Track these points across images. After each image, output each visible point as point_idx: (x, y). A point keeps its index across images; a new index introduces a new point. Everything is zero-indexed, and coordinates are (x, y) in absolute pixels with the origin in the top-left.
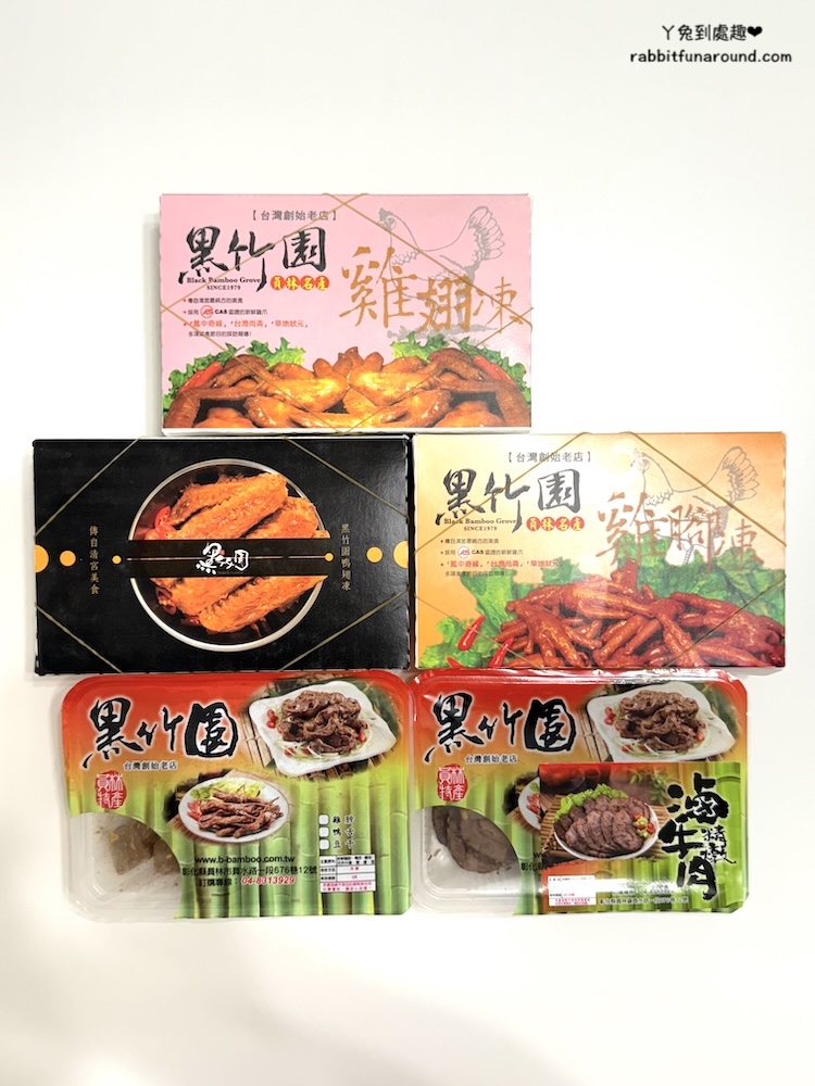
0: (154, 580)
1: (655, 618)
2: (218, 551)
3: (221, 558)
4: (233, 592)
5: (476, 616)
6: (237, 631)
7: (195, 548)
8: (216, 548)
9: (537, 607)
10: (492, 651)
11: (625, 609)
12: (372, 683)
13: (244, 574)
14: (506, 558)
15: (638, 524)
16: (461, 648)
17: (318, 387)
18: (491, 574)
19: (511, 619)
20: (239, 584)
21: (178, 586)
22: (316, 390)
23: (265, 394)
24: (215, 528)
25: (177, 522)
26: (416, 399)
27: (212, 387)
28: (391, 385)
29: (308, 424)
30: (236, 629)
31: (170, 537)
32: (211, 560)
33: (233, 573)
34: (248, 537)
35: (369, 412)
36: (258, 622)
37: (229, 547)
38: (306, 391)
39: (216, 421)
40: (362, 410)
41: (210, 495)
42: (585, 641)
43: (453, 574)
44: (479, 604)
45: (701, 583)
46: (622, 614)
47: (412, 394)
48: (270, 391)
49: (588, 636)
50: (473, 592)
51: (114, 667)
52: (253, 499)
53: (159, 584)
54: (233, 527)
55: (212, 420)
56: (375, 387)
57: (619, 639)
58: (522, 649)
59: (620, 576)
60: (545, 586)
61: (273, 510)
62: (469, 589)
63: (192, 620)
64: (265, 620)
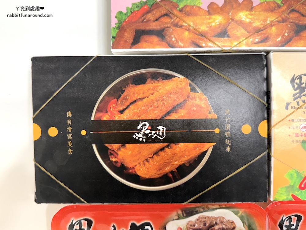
0: (107, 145)
2: (147, 127)
3: (148, 131)
4: (156, 153)
6: (159, 178)
7: (132, 125)
8: (145, 125)
12: (243, 210)
13: (164, 141)
16: (300, 188)
17: (211, 20)
20: (160, 148)
21: (122, 149)
22: (209, 23)
23: (176, 25)
24: (145, 112)
25: (121, 108)
26: (274, 28)
27: (143, 21)
28: (258, 19)
29: (204, 45)
30: (158, 176)
31: (116, 118)
32: (143, 133)
33: (156, 141)
34: (165, 118)
35: (244, 37)
36: (172, 172)
37: (154, 124)
38: (203, 24)
39: (145, 44)
40: (239, 35)
41: (141, 92)
43: (297, 141)
47: (271, 25)
48: (180, 23)
51: (82, 200)
52: (168, 93)
53: (110, 148)
54: (156, 112)
55: (142, 43)
56: (248, 20)
61: (181, 101)
63: (130, 171)
64: (176, 171)
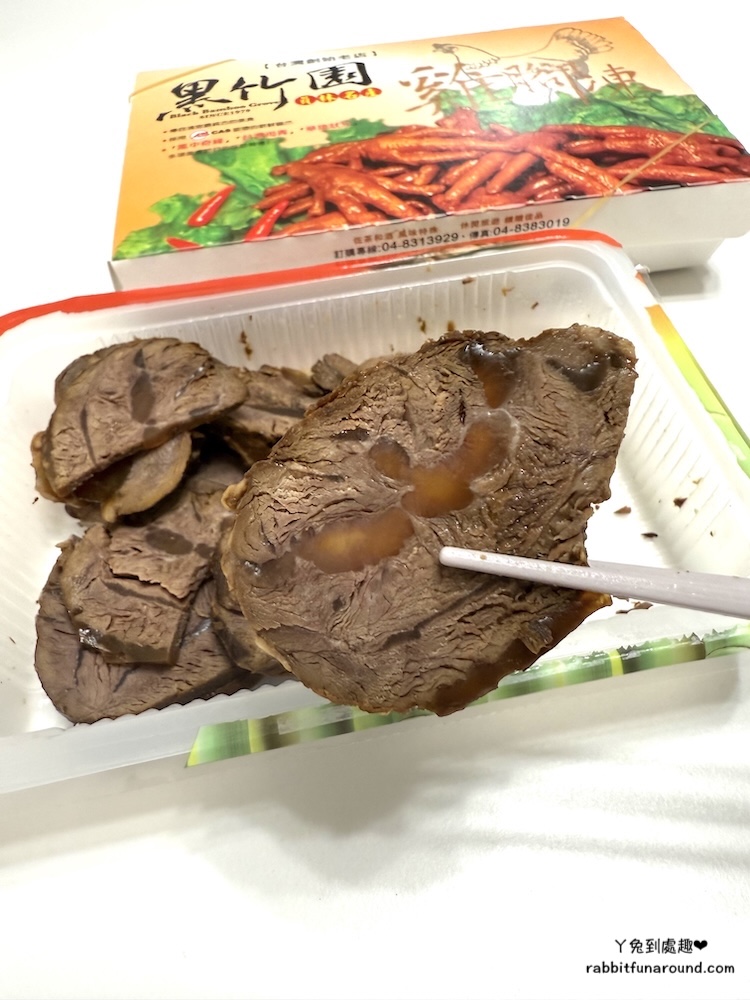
1: (524, 151)
5: (220, 187)
9: (324, 165)
10: (251, 221)
11: (469, 149)
14: (265, 130)
15: (462, 83)
16: (193, 224)
18: (243, 146)
19: (280, 182)
42: (415, 189)
43: (182, 155)
44: (225, 176)
45: (582, 114)
46: (468, 155)
49: (419, 182)
50: (213, 166)
57: (473, 179)
58: (304, 212)
59: (449, 123)
60: (332, 145)
62: (208, 164)
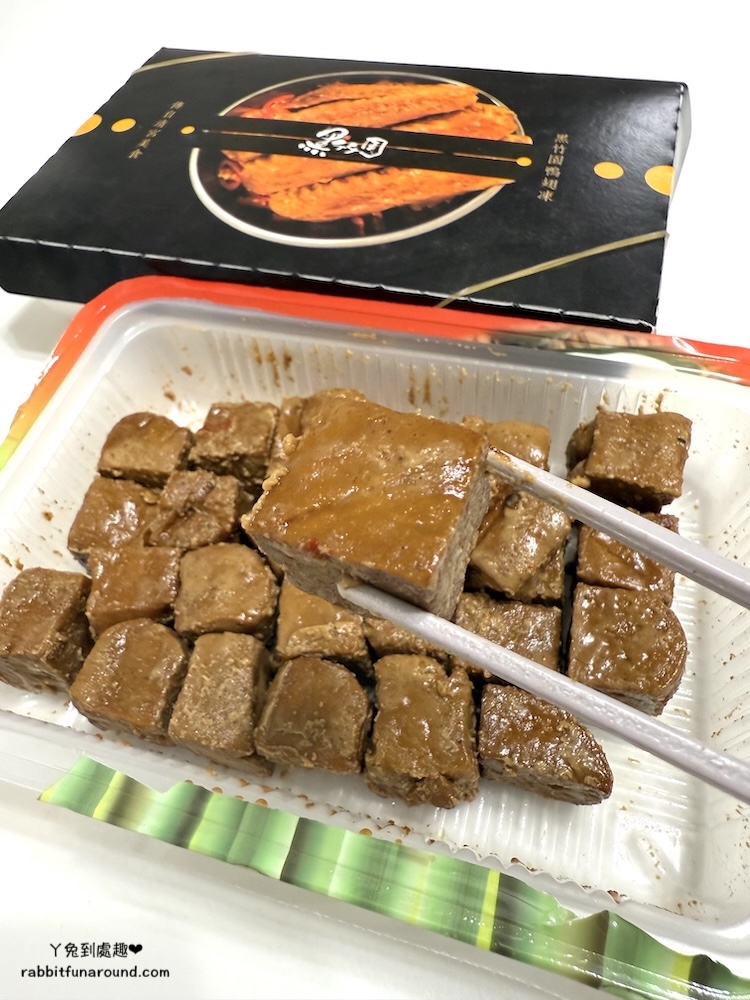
0: (226, 152)
2: (340, 136)
3: (342, 142)
4: (342, 178)
8: (339, 132)
20: (356, 170)
21: (258, 162)
24: (351, 116)
25: (297, 107)
31: (277, 117)
32: (325, 143)
33: (353, 158)
34: (396, 128)
36: (367, 217)
37: (361, 133)
41: (358, 92)
53: (230, 157)
54: (377, 118)
61: (447, 111)
63: (256, 201)
64: (380, 215)
